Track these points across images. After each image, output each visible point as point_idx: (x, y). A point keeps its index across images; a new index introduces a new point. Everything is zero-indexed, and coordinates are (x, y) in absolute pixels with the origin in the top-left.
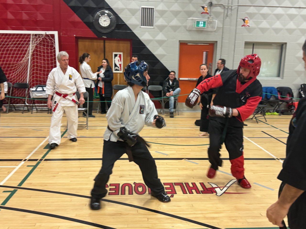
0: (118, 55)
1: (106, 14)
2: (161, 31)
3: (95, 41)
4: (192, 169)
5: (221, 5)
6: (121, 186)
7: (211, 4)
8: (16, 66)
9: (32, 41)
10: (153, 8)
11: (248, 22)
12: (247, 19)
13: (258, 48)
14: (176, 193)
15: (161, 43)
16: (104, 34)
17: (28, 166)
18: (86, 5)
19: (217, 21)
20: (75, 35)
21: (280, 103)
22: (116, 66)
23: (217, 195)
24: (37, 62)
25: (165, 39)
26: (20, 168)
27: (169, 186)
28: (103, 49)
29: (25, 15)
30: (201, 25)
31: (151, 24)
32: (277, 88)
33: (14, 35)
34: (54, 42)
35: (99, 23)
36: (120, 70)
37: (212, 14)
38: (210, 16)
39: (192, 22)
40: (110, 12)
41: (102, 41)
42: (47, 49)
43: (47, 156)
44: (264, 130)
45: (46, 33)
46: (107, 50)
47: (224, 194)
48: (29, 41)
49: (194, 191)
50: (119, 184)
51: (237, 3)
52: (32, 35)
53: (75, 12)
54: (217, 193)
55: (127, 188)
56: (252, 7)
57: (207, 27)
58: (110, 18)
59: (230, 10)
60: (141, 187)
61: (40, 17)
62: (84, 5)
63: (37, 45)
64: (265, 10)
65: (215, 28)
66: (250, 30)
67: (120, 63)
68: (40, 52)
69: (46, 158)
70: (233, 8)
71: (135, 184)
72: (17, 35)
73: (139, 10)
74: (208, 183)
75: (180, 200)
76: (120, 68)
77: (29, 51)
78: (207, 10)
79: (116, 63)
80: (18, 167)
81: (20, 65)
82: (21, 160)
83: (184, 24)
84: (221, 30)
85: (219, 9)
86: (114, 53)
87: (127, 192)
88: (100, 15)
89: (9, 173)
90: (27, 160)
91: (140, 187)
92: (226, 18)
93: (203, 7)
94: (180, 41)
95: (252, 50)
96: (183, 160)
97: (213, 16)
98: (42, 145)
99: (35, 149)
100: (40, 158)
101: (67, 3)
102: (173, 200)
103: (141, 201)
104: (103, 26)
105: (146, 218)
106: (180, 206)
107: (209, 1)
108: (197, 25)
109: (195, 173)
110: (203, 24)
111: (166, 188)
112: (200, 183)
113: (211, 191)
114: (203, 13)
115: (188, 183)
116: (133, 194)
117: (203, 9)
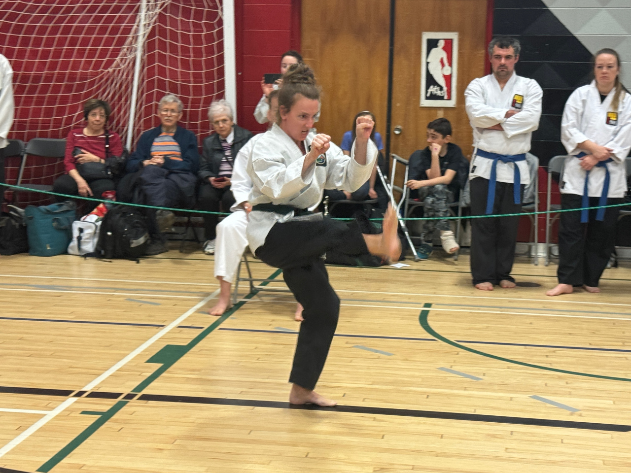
0: (441, 44)
8: (92, 84)
17: (84, 413)
22: (431, 81)
24: (162, 72)
26: (58, 417)
28: (388, 22)
36: (446, 97)
42: (197, 27)
43: (153, 384)
46: (400, 24)
63: (165, 10)
67: (447, 71)
68: (174, 36)
69: (146, 391)
76: (445, 88)
77: (137, 31)
79: (432, 72)
80: (52, 414)
81: (107, 80)
82: (66, 393)
86: (427, 36)
89: (21, 429)
90: (86, 395)
98: (145, 351)
99: (119, 360)
100: (127, 391)
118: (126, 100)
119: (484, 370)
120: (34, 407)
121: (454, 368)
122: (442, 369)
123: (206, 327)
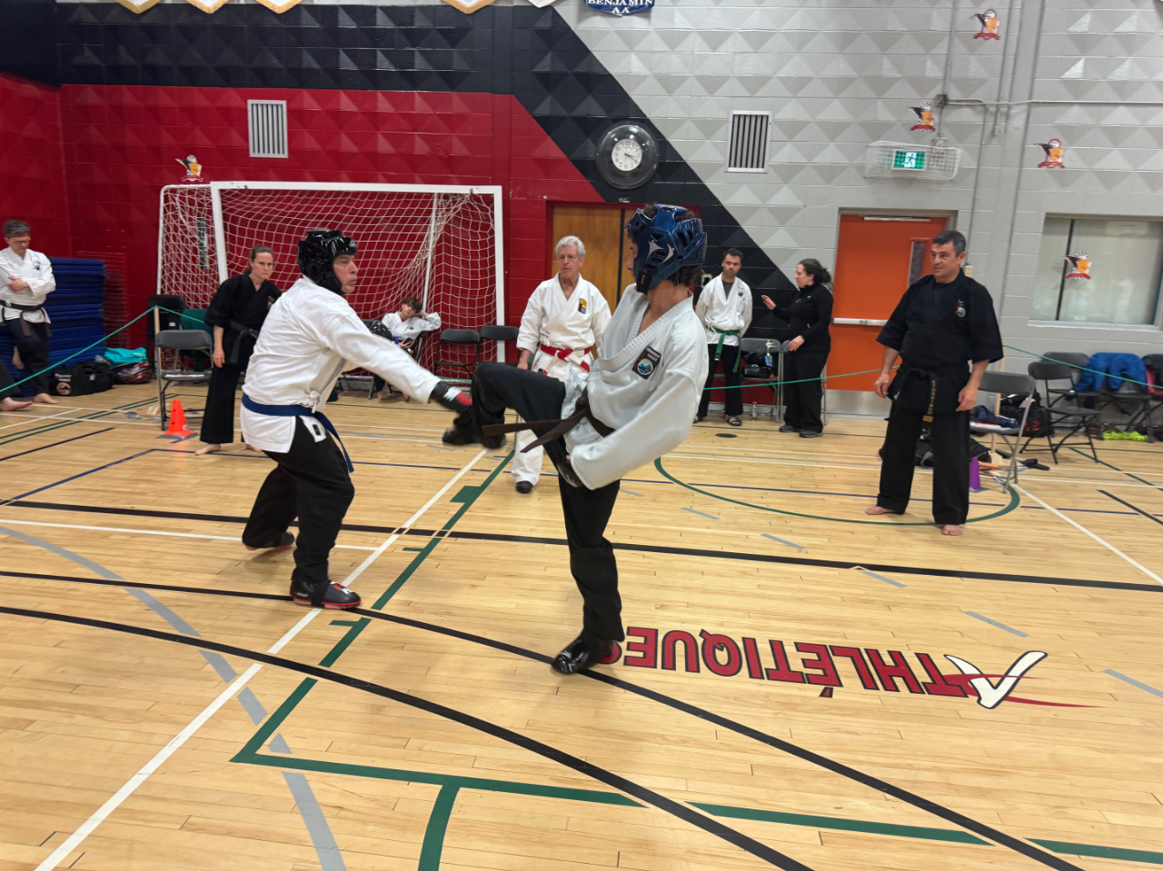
1: (632, 137)
2: (786, 181)
3: (598, 212)
4: (886, 602)
5: (973, 104)
6: (660, 638)
7: (943, 101)
8: (394, 278)
9: (437, 212)
10: (768, 116)
11: (1062, 152)
12: (1056, 145)
13: (1088, 234)
14: (841, 685)
15: (783, 215)
16: (624, 193)
17: (406, 549)
18: (580, 111)
19: (959, 151)
20: (545, 197)
21: (1153, 403)
23: (982, 702)
24: (448, 269)
25: (798, 203)
26: (384, 554)
27: (814, 656)
28: (618, 234)
29: (422, 142)
30: (910, 164)
31: (760, 162)
32: (1145, 358)
33: (392, 195)
34: (493, 215)
35: (611, 162)
37: (945, 131)
38: (939, 135)
39: (881, 155)
40: (643, 131)
41: (617, 213)
42: (475, 235)
43: (459, 522)
44: (1108, 486)
45: (472, 190)
47: (1004, 702)
48: (429, 212)
49: (899, 681)
50: (656, 631)
51: (1027, 98)
52: (436, 196)
53: (549, 134)
54: (980, 699)
55: (680, 646)
56: (1075, 109)
57: (928, 168)
58: (643, 148)
59: (1004, 119)
60: (725, 649)
61: (459, 149)
62: (576, 113)
63: (450, 222)
64: (1121, 117)
65: (953, 171)
66: (1065, 177)
68: (456, 242)
69: (454, 529)
70: (1012, 111)
71: (704, 634)
72: (401, 195)
73: (727, 121)
74: (945, 656)
77: (428, 238)
78: (931, 119)
80: (379, 550)
81: (405, 275)
82: (389, 530)
83: (858, 161)
84: (971, 179)
85: (967, 116)
87: (680, 661)
88: (616, 140)
89: (355, 565)
90: (406, 531)
91: (722, 650)
92: (989, 143)
93: (919, 111)
94: (841, 209)
95: (1066, 238)
96: (853, 570)
97: (947, 134)
98: (448, 491)
99: (429, 500)
100: (438, 529)
101: (530, 107)
102: (831, 708)
103: (727, 698)
104: (622, 168)
105: (745, 762)
106: (857, 734)
107: (937, 90)
108: (896, 161)
109: (896, 617)
110: (917, 159)
111: (806, 663)
112: (917, 654)
113: (960, 686)
114: (916, 127)
115: (877, 651)
116: (698, 671)
117: (917, 116)
118: (420, 290)
119: (717, 510)
120: (364, 543)
121: (694, 508)
122: (684, 509)
123: (493, 470)
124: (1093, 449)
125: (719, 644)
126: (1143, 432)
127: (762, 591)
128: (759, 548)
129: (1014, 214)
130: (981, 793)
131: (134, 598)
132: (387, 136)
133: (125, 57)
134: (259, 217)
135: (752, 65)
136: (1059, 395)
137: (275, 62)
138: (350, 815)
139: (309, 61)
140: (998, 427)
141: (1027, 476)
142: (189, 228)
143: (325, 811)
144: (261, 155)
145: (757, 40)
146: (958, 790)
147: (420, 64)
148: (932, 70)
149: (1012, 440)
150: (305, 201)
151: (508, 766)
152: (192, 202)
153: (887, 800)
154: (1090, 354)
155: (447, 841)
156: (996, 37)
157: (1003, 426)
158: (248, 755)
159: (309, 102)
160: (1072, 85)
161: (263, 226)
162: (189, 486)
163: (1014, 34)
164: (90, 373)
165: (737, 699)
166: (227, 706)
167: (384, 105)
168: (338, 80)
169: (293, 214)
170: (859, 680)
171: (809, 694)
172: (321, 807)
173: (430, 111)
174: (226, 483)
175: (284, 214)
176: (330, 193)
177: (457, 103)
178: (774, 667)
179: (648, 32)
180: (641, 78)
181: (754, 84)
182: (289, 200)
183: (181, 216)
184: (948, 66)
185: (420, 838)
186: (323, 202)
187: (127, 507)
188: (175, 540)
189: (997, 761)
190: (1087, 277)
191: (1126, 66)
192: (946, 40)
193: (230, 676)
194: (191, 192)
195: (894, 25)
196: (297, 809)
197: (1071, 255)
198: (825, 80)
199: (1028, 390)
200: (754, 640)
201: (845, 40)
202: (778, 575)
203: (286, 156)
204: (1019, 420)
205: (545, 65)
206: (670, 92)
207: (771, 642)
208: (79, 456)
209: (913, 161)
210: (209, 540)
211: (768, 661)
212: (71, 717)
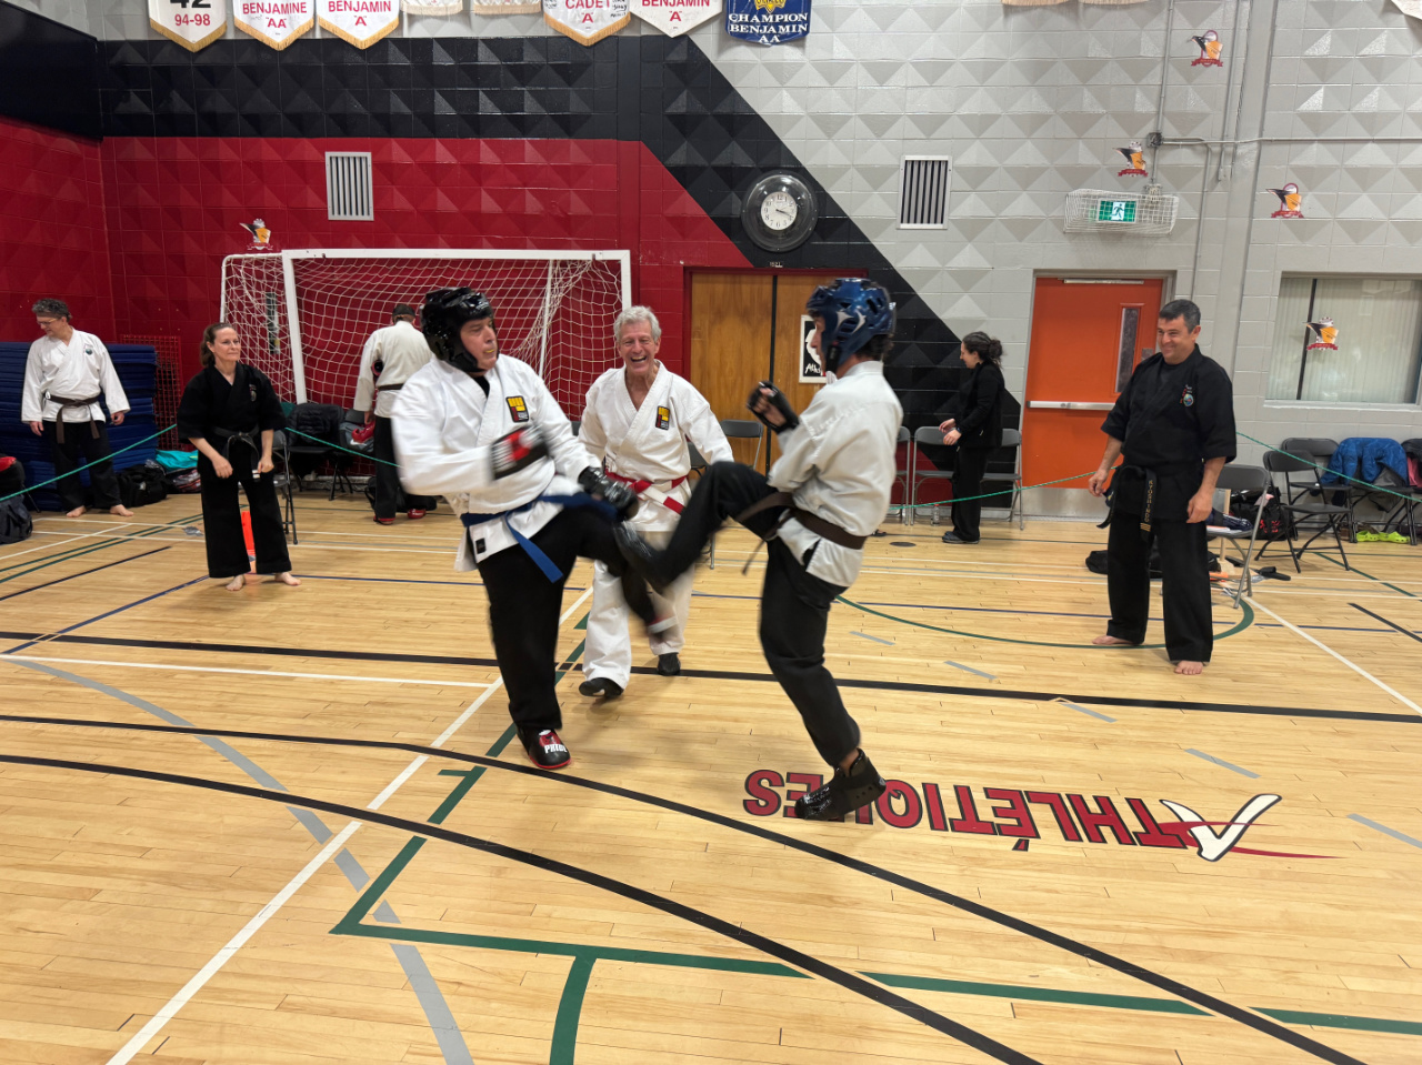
1: (784, 189)
2: (970, 240)
3: (744, 278)
4: (1092, 739)
5: (1192, 144)
7: (1156, 141)
9: (553, 281)
10: (947, 162)
11: (1299, 199)
12: (1294, 190)
13: (1333, 297)
14: (1038, 836)
15: (967, 279)
18: (722, 160)
19: (1176, 199)
20: (682, 263)
22: (808, 359)
23: (1203, 854)
24: (566, 350)
25: (985, 265)
27: (1006, 804)
28: (770, 305)
29: (533, 198)
30: (1117, 216)
31: (938, 217)
32: (1405, 443)
33: (499, 262)
34: (619, 285)
35: (760, 220)
36: (823, 373)
37: (1159, 175)
38: (1152, 181)
39: (1083, 206)
40: (797, 180)
41: (768, 279)
42: (597, 309)
44: (1361, 598)
45: (594, 256)
46: (781, 307)
47: (1229, 854)
48: (544, 283)
50: (822, 776)
51: (1257, 135)
52: (551, 263)
53: (685, 188)
54: (1201, 850)
56: (1315, 146)
57: (1140, 221)
58: (797, 202)
59: (1230, 161)
60: (902, 798)
61: (578, 207)
62: (716, 162)
63: (568, 294)
64: (1370, 156)
65: (1169, 224)
66: (1305, 228)
68: (576, 317)
70: (1239, 151)
72: (509, 262)
73: (893, 169)
74: (1161, 801)
75: (1057, 867)
77: (542, 314)
78: (1142, 162)
79: (809, 350)
80: (492, 687)
83: (1056, 213)
84: (1192, 232)
85: (1185, 157)
86: (805, 317)
88: (766, 192)
89: (464, 705)
91: (898, 798)
92: (1212, 189)
93: (1127, 153)
94: (1036, 271)
95: (1308, 301)
96: (1053, 702)
97: (1162, 180)
98: (571, 616)
101: (662, 156)
102: (1025, 863)
103: (905, 853)
104: (774, 227)
105: (927, 926)
106: (1057, 892)
107: (1150, 128)
108: (1101, 213)
109: (1104, 756)
110: (1126, 210)
111: (997, 811)
112: (1128, 800)
113: (1177, 836)
114: (1124, 172)
115: (1081, 797)
116: (871, 822)
117: (1126, 159)
119: (892, 634)
120: (473, 679)
121: (865, 632)
122: (853, 633)
124: (1343, 553)
125: (896, 791)
126: (1404, 533)
127: (945, 729)
128: (942, 678)
129: (1244, 273)
130: (1200, 957)
131: (208, 748)
132: (490, 192)
133: (179, 104)
134: (340, 291)
135: (926, 102)
136: (1302, 490)
137: (357, 107)
138: (472, 991)
139: (398, 105)
140: (1227, 530)
141: (1263, 587)
142: (256, 305)
143: (442, 988)
144: (342, 217)
145: (933, 71)
146: (1173, 954)
147: (530, 107)
148: (1143, 104)
149: (1244, 544)
150: (395, 271)
151: (650, 933)
152: (259, 275)
153: (1090, 966)
154: (1338, 440)
155: (583, 1018)
156: (1218, 62)
157: (1232, 528)
158: (351, 924)
159: (398, 152)
160: (1311, 119)
161: (344, 301)
162: (264, 615)
163: (1240, 60)
164: (140, 481)
165: (914, 853)
166: (324, 870)
167: (487, 156)
168: (432, 126)
169: (380, 287)
170: (1059, 830)
171: (1001, 847)
172: (438, 983)
173: (541, 161)
174: (307, 610)
175: (370, 287)
176: (425, 261)
177: (575, 152)
178: (960, 817)
179: (802, 65)
180: (796, 119)
181: (930, 124)
182: (375, 270)
183: (247, 292)
184: (1161, 99)
185: (552, 1016)
186: (417, 273)
187: (193, 640)
188: (252, 679)
189: (1219, 921)
190: (1334, 347)
191: (1375, 95)
192: (1158, 69)
193: (324, 836)
194: (258, 262)
195: (1096, 51)
196: (409, 984)
197: (1314, 321)
198: (1016, 118)
199: (1262, 485)
200: (936, 785)
201: (1037, 70)
202: (965, 710)
203: (370, 217)
204: (1253, 521)
205: (680, 105)
206: (829, 136)
207: (956, 787)
208: (132, 580)
209: (1122, 213)
210: (291, 679)
211: (952, 810)
212: (144, 885)
